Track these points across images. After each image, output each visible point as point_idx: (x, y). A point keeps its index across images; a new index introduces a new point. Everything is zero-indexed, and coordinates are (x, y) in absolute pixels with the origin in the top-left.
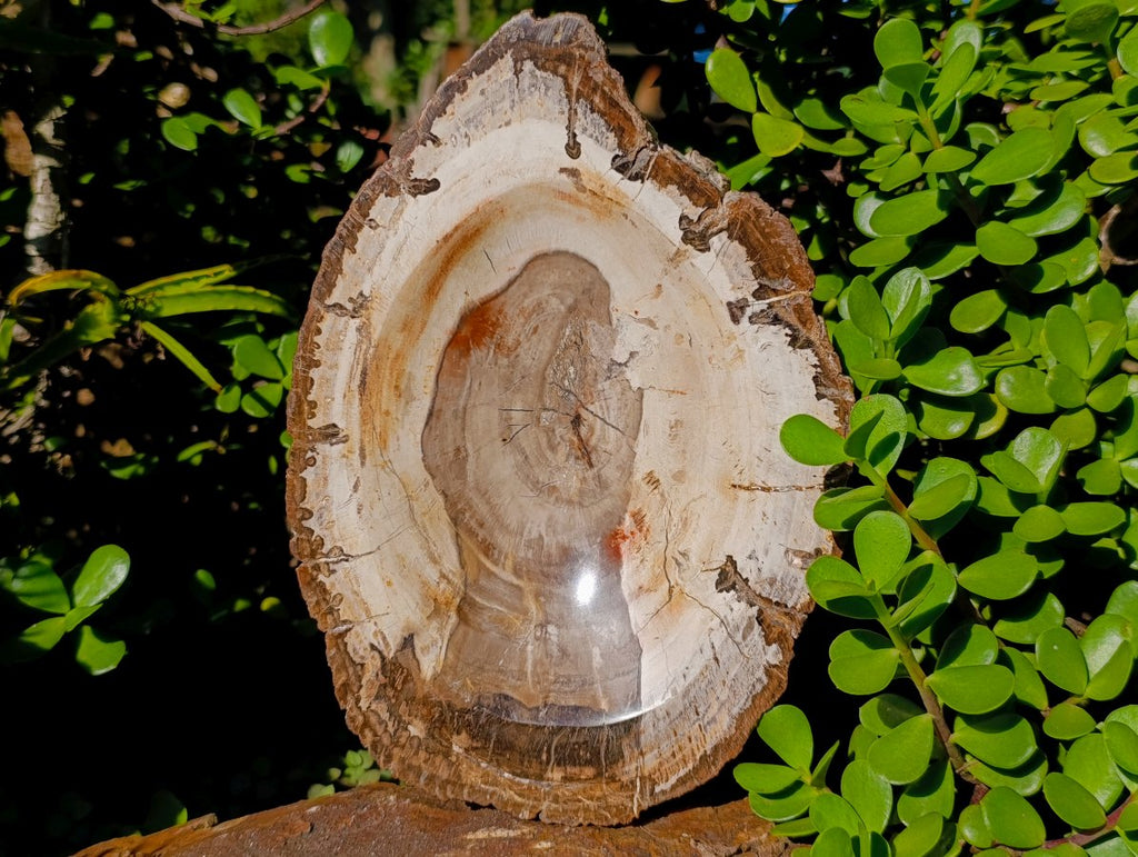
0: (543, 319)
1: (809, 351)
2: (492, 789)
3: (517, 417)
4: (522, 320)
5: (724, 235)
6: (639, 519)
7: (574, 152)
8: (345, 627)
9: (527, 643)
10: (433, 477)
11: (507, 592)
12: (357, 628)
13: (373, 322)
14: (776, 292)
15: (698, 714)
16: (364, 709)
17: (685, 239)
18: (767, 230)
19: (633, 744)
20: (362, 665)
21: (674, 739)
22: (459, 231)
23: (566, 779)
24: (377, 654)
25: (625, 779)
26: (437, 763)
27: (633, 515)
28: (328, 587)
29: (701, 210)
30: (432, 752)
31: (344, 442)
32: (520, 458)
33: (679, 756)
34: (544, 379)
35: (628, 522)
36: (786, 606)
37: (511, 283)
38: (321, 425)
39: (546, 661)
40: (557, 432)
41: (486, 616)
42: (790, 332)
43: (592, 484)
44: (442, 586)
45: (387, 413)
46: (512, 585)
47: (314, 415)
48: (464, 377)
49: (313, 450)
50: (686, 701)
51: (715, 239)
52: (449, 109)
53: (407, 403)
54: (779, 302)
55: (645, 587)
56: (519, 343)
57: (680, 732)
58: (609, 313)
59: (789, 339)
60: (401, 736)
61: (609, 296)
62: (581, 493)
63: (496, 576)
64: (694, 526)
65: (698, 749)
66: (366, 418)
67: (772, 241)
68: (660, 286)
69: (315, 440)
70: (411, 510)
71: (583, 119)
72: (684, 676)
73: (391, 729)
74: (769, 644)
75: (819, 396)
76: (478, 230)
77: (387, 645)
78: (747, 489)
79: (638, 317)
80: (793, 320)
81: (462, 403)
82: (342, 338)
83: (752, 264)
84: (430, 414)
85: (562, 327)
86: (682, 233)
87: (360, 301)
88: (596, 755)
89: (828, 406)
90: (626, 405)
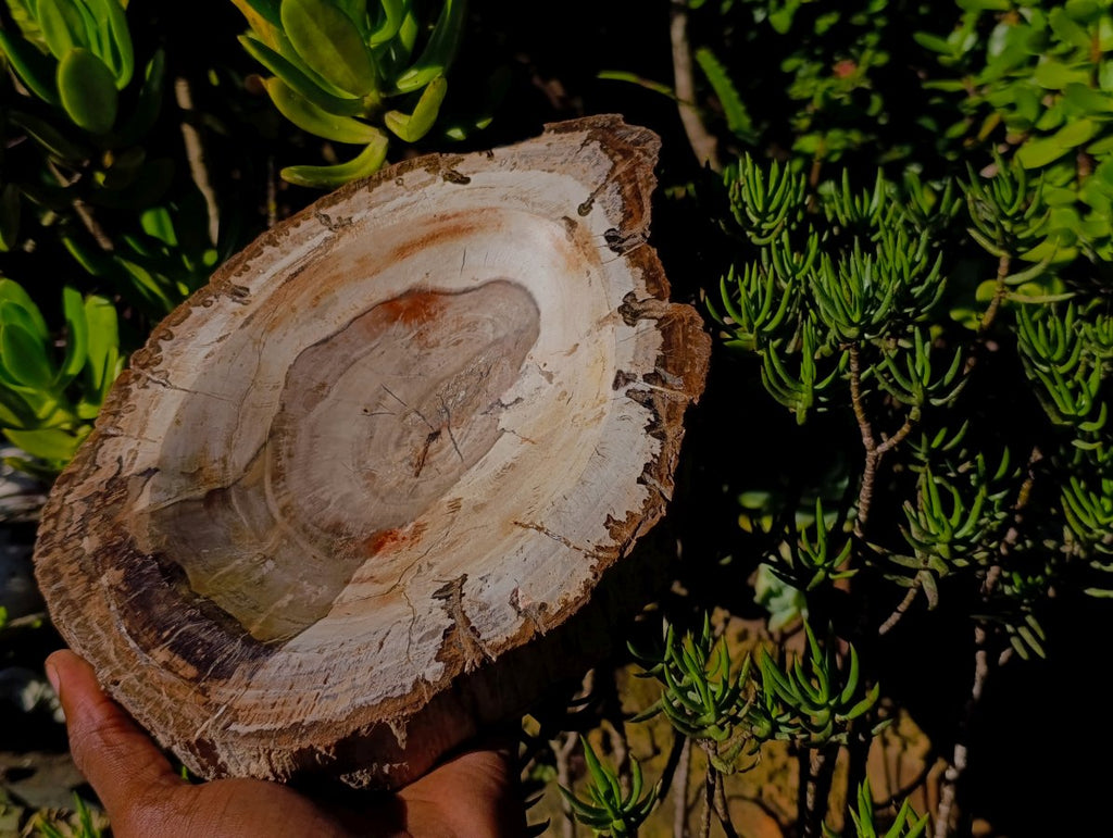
0: (469, 337)
1: (658, 442)
3: (391, 401)
4: (454, 327)
6: (418, 530)
7: (584, 211)
8: (114, 432)
9: (240, 558)
10: (286, 387)
11: (263, 517)
12: (122, 438)
13: (341, 240)
14: (664, 383)
15: (325, 683)
16: (66, 502)
17: (621, 309)
18: (690, 337)
19: (248, 673)
20: (98, 468)
21: (286, 691)
22: (457, 219)
23: (166, 666)
24: (117, 467)
25: (215, 699)
26: (78, 582)
27: (417, 526)
28: (131, 396)
29: (649, 296)
30: (83, 570)
31: (243, 304)
32: (366, 434)
33: (277, 709)
34: (436, 388)
35: (408, 529)
36: (479, 636)
37: (466, 291)
38: (239, 285)
39: (241, 577)
40: (412, 435)
41: (228, 515)
42: (653, 419)
43: (405, 489)
44: (216, 465)
45: (294, 310)
47: (240, 275)
48: (375, 337)
49: (216, 297)
50: (325, 664)
51: (644, 321)
53: (315, 316)
54: (661, 392)
55: (376, 578)
56: (437, 344)
57: (296, 689)
58: (524, 358)
59: (648, 423)
60: (72, 542)
61: (534, 343)
62: (391, 491)
63: (265, 499)
64: (458, 547)
65: (299, 714)
66: (274, 299)
67: (689, 346)
68: (577, 345)
69: (225, 291)
70: (247, 392)
71: (607, 194)
73: (70, 531)
74: (437, 659)
75: (641, 481)
76: (471, 228)
77: (132, 464)
78: (525, 527)
79: (544, 369)
80: (663, 412)
81: (357, 354)
82: (310, 238)
83: (660, 353)
84: (325, 341)
85: (480, 353)
86: (621, 303)
87: (345, 222)
88: (210, 660)
89: (642, 493)
90: (482, 439)
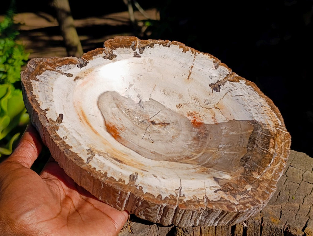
0: (117, 115)
1: (155, 45)
2: (274, 171)
3: (146, 137)
4: (115, 120)
5: (113, 50)
6: (190, 114)
7: (71, 75)
8: (205, 199)
9: (224, 153)
10: (159, 160)
11: (204, 156)
12: (207, 195)
13: (98, 150)
14: (135, 46)
15: (258, 106)
16: (238, 203)
17: (111, 59)
19: (265, 126)
20: (221, 198)
21: (264, 114)
22: (80, 115)
23: (274, 148)
24: (218, 192)
25: (276, 132)
26: (263, 185)
27: (189, 115)
28: (189, 199)
29: (104, 53)
30: (258, 186)
31: (137, 175)
32: (160, 141)
33: (270, 115)
34: (136, 125)
35: (190, 118)
36: (229, 74)
37: (103, 115)
38: (129, 180)
39: (231, 148)
40: (155, 130)
41: (212, 162)
42: (148, 47)
43: (175, 126)
44: (198, 169)
45: (132, 160)
46: (202, 155)
47: (124, 181)
48: (128, 141)
49: (137, 186)
51: (114, 53)
52: (39, 102)
53: (131, 155)
54: (138, 46)
55: (213, 116)
56: (122, 125)
57: (263, 112)
58: (123, 97)
59: (150, 47)
60: (251, 194)
61: (118, 93)
62: (177, 129)
63: (198, 158)
64: (196, 96)
65: (269, 109)
66: (133, 165)
67: (120, 41)
69: (133, 184)
70: (168, 168)
71: (62, 70)
72: (245, 106)
73: (247, 197)
74: (239, 82)
75: (169, 46)
76: (82, 111)
77: (216, 187)
78: (190, 74)
79: (128, 88)
80: (145, 45)
81: (136, 145)
82: (100, 162)
83: (125, 48)
85: (122, 112)
86: (108, 59)
87: (89, 151)
88: (267, 137)
89: (172, 46)
90: (153, 105)
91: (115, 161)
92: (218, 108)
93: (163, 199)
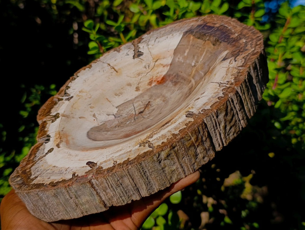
0: (117, 133)
1: (69, 85)
3: (152, 118)
5: (51, 115)
6: (150, 83)
7: (51, 150)
8: (239, 68)
9: (201, 61)
11: (196, 77)
12: (236, 67)
15: (172, 30)
16: (254, 49)
17: (59, 117)
18: (44, 111)
19: (192, 27)
20: (243, 58)
21: (183, 27)
23: (215, 24)
24: (236, 59)
25: (202, 22)
26: (245, 33)
27: (151, 85)
28: (234, 78)
29: (48, 122)
30: (244, 35)
31: (189, 111)
32: (163, 109)
33: (185, 23)
35: (153, 85)
36: (132, 44)
39: (199, 55)
40: (148, 112)
41: (205, 70)
42: (67, 90)
43: (154, 98)
46: (194, 79)
47: (190, 122)
49: (200, 113)
50: (172, 33)
52: (61, 180)
54: (61, 97)
55: (162, 66)
56: (129, 131)
57: (180, 28)
58: (101, 125)
59: (69, 89)
60: (249, 40)
61: (95, 127)
62: (158, 97)
63: (195, 81)
65: (180, 24)
68: (80, 118)
71: (40, 156)
72: (167, 38)
74: (143, 38)
75: (78, 77)
77: (231, 60)
78: (114, 68)
79: (95, 119)
80: (63, 92)
82: (159, 138)
85: (116, 130)
87: (142, 145)
88: (203, 27)
90: (125, 108)
91: (164, 127)
92: (158, 59)
93: (223, 96)
